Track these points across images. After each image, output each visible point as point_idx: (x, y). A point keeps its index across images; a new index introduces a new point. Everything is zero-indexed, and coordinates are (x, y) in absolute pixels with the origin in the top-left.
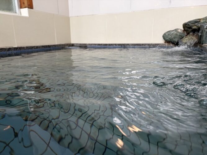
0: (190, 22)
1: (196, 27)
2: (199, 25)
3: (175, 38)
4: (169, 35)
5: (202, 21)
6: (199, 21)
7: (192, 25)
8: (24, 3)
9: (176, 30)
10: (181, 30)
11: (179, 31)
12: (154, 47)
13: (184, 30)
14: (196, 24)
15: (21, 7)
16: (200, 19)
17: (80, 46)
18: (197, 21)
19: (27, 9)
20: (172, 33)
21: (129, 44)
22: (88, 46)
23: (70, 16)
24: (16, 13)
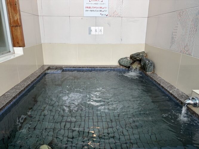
1: (139, 58)
3: (127, 64)
4: (122, 61)
5: (141, 55)
7: (136, 57)
8: (18, 43)
9: (126, 58)
10: (129, 58)
15: (14, 46)
17: (57, 68)
18: (138, 54)
19: (22, 48)
20: (124, 60)
21: (97, 67)
22: (64, 69)
23: (42, 43)
24: (10, 52)
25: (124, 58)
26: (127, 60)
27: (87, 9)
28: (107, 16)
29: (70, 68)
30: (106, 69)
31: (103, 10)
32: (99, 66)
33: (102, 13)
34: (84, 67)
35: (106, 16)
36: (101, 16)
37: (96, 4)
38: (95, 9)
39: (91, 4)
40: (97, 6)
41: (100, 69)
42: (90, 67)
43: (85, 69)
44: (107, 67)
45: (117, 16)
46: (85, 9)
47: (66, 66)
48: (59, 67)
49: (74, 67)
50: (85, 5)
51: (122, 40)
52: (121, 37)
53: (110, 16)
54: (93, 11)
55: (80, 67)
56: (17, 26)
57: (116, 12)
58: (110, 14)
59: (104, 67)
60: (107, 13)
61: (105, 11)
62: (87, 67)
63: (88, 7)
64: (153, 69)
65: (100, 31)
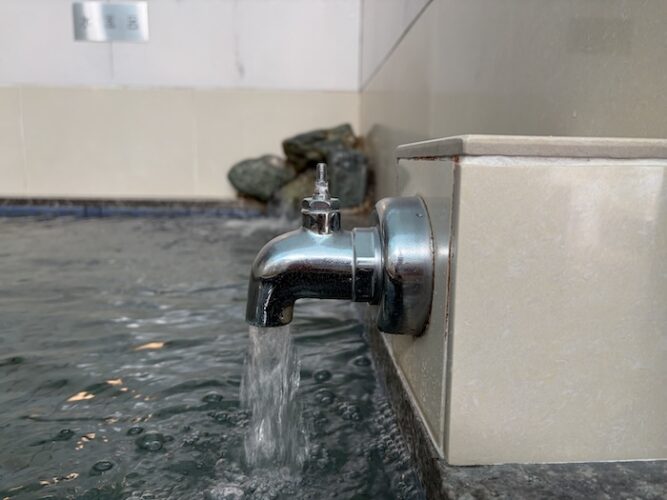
0: (300, 137)
2: (325, 149)
3: (263, 183)
4: (245, 173)
5: (331, 138)
6: (323, 137)
7: (305, 147)
9: (265, 159)
10: (279, 159)
11: (274, 162)
12: (202, 212)
13: (289, 162)
14: (317, 144)
16: (325, 133)
18: (318, 137)
26: (263, 168)
52: (238, 53)
62: (62, 202)
64: (367, 194)
65: (133, 23)
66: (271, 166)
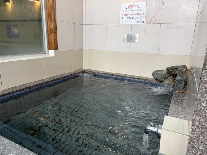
0: (171, 68)
1: (174, 73)
2: (177, 71)
3: (160, 77)
4: (156, 74)
5: (179, 69)
6: (177, 68)
7: (172, 71)
8: (52, 47)
9: (162, 71)
11: (164, 72)
15: (49, 49)
17: (90, 72)
18: (176, 68)
19: (54, 50)
20: (159, 73)
21: (127, 77)
22: (96, 74)
23: (83, 48)
24: (45, 53)
25: (160, 71)
26: (161, 73)
27: (123, 17)
28: (144, 23)
29: (101, 74)
30: (136, 80)
31: (139, 16)
32: (129, 76)
33: (138, 20)
34: (114, 75)
35: (142, 23)
36: (137, 23)
37: (133, 11)
38: (131, 16)
39: (128, 11)
40: (133, 13)
41: (130, 79)
42: (119, 76)
43: (114, 76)
44: (137, 79)
45: (155, 22)
46: (121, 17)
47: (98, 72)
48: (92, 72)
49: (104, 74)
50: (122, 13)
51: (159, 49)
52: (158, 46)
53: (147, 23)
54: (129, 18)
55: (110, 75)
56: (52, 33)
57: (154, 18)
58: (147, 21)
59: (133, 78)
60: (143, 20)
61: (142, 17)
62: (117, 76)
63: (124, 15)
64: (184, 87)
65: (135, 39)
66: (163, 73)
